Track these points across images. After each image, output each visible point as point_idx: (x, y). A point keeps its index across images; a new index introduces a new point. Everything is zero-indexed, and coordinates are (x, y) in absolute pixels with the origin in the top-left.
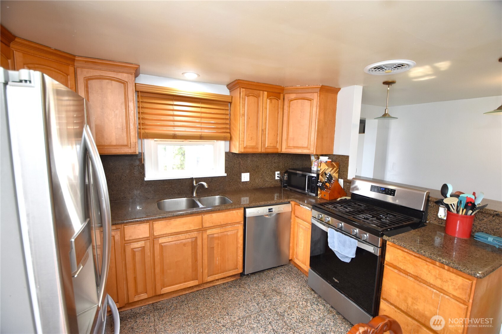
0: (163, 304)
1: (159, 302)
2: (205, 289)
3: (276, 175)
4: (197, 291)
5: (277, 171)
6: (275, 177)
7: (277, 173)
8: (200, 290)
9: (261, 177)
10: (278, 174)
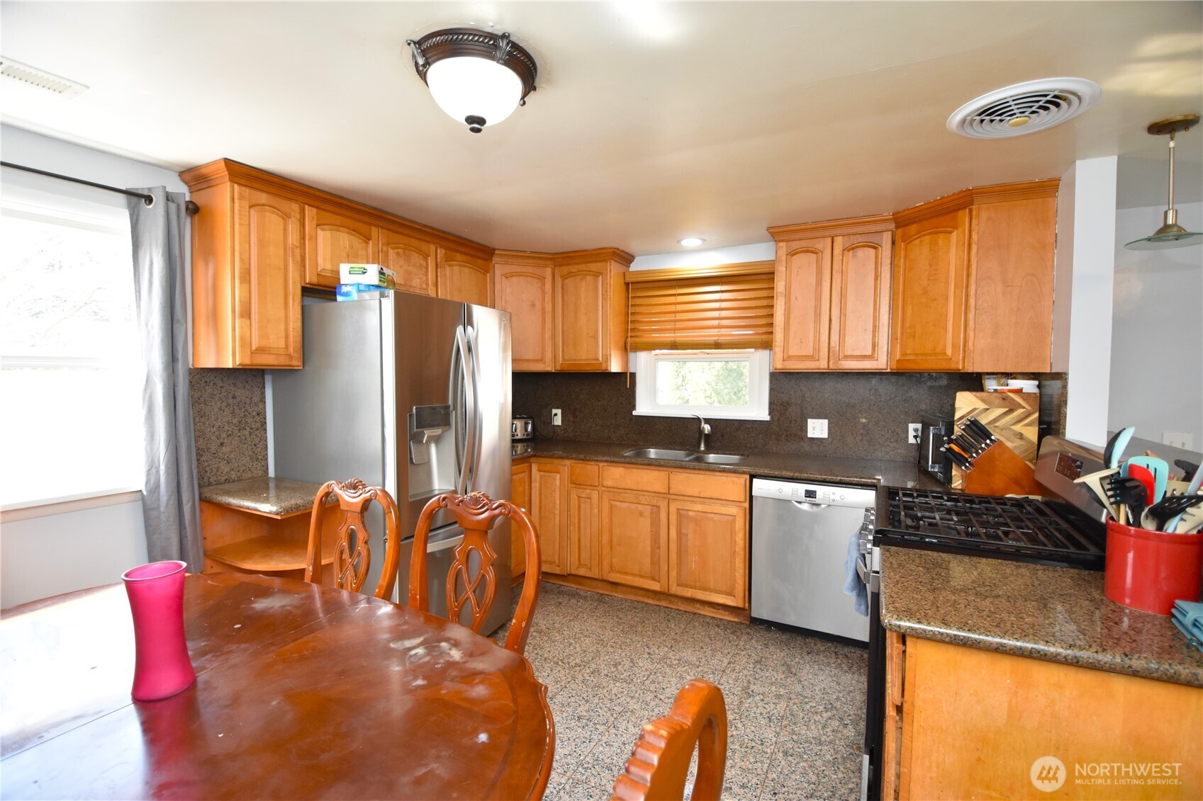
0: (613, 600)
1: (611, 596)
2: (679, 610)
3: (911, 433)
4: (666, 607)
5: (912, 422)
6: (907, 437)
7: (912, 426)
8: (671, 608)
9: (861, 431)
10: (916, 430)
